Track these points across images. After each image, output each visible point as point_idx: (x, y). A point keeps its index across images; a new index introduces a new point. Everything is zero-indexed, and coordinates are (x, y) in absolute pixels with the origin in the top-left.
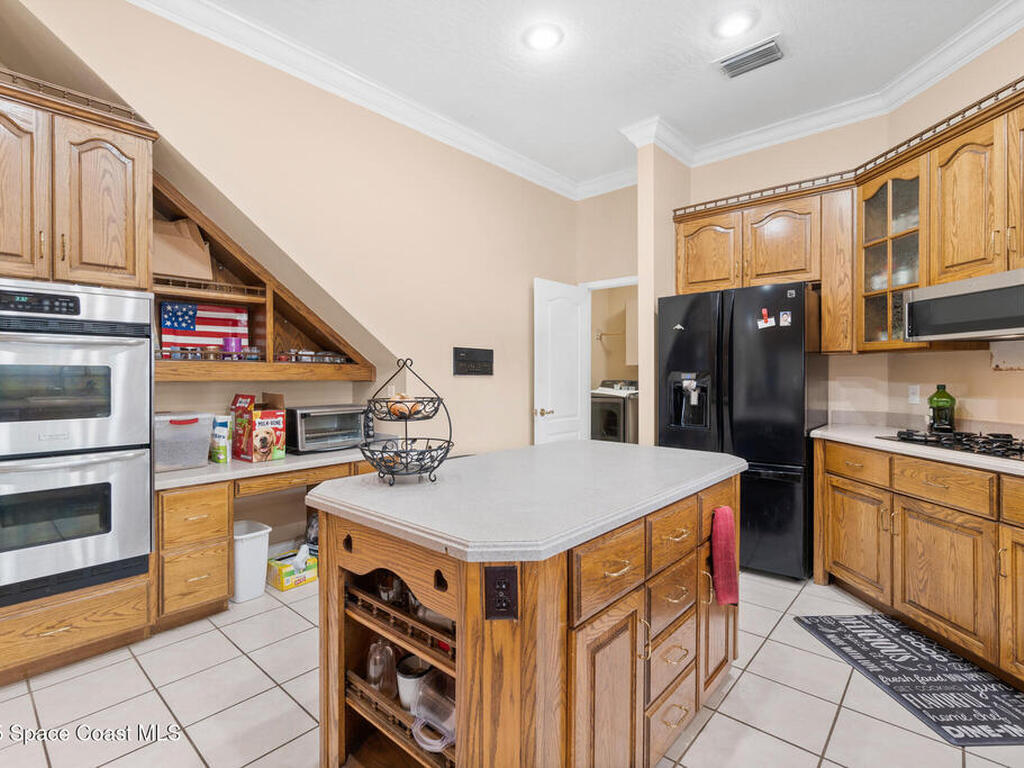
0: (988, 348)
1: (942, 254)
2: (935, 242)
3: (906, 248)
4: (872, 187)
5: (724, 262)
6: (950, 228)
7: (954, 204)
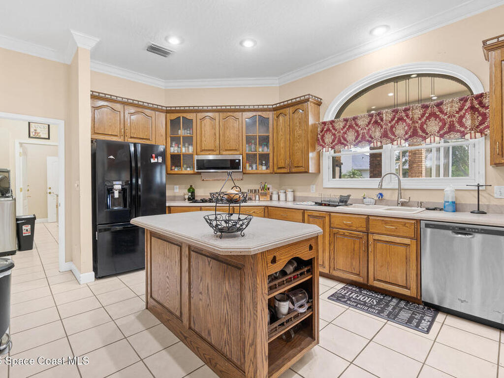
0: (201, 174)
1: (201, 146)
2: (199, 142)
3: (188, 140)
4: (174, 116)
5: (115, 127)
6: (203, 139)
7: (205, 131)
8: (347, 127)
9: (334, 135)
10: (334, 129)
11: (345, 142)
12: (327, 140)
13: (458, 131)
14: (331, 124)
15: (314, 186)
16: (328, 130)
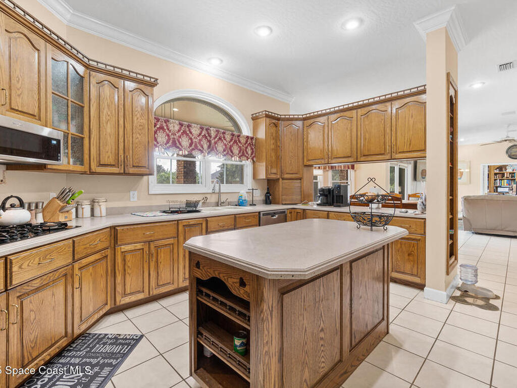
8: (182, 131)
9: (168, 135)
10: (168, 129)
11: (180, 147)
12: (159, 139)
13: (246, 156)
14: (165, 122)
15: (136, 193)
16: (161, 128)
